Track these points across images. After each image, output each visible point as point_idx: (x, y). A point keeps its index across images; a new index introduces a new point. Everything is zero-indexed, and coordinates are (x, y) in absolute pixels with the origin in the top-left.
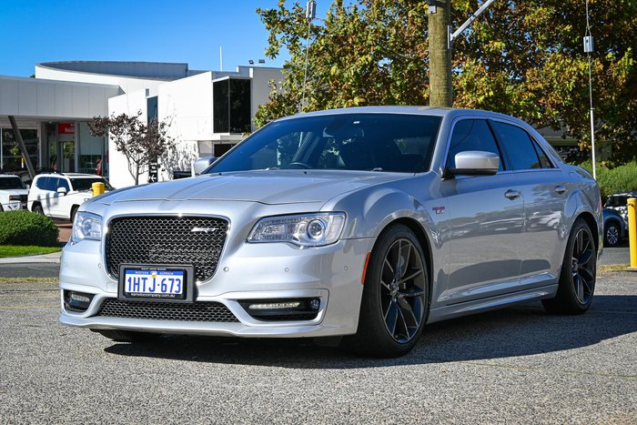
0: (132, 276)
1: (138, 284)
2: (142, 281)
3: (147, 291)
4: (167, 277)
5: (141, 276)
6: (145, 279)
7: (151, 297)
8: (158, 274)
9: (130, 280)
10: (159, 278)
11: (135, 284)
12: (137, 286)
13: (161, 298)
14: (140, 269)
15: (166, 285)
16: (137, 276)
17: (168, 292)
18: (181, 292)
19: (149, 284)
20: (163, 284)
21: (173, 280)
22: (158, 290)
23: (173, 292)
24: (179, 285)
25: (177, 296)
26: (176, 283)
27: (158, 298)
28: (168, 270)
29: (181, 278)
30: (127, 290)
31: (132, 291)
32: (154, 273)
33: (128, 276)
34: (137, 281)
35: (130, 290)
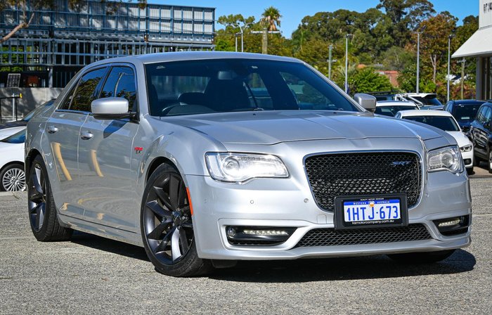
0: (351, 207)
1: (357, 214)
2: (360, 211)
3: (367, 219)
4: (385, 205)
5: (359, 206)
6: (363, 209)
7: (372, 224)
8: (376, 203)
9: (349, 211)
10: (377, 207)
11: (354, 214)
12: (356, 216)
13: (382, 223)
14: (359, 200)
15: (384, 212)
16: (355, 207)
17: (387, 218)
18: (399, 217)
19: (368, 212)
20: (381, 212)
21: (390, 207)
22: (377, 217)
23: (392, 218)
24: (396, 212)
25: (396, 221)
26: (393, 210)
27: (378, 224)
28: (385, 199)
29: (398, 205)
30: (347, 220)
31: (352, 220)
32: (372, 203)
33: (346, 208)
34: (356, 212)
35: (350, 219)
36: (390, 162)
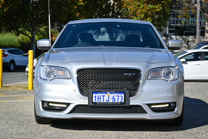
0: (97, 95)
1: (100, 98)
2: (102, 98)
3: (105, 101)
4: (116, 95)
5: (101, 95)
6: (103, 96)
7: (107, 104)
8: (111, 94)
9: (95, 97)
10: (111, 96)
11: (98, 98)
12: (99, 99)
13: (113, 104)
14: (101, 92)
15: (115, 99)
16: (99, 95)
17: (116, 101)
18: (123, 101)
19: (106, 98)
20: (113, 98)
21: (118, 96)
22: (111, 101)
23: (119, 101)
24: (122, 98)
25: (121, 103)
26: (120, 98)
27: (111, 104)
28: (116, 92)
29: (123, 95)
30: (94, 101)
31: (97, 101)
32: (108, 93)
33: (94, 95)
34: (99, 97)
35: (96, 101)
36: (124, 73)
